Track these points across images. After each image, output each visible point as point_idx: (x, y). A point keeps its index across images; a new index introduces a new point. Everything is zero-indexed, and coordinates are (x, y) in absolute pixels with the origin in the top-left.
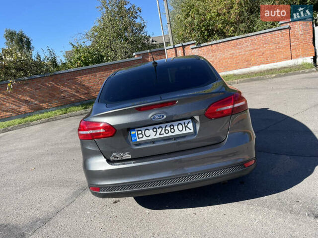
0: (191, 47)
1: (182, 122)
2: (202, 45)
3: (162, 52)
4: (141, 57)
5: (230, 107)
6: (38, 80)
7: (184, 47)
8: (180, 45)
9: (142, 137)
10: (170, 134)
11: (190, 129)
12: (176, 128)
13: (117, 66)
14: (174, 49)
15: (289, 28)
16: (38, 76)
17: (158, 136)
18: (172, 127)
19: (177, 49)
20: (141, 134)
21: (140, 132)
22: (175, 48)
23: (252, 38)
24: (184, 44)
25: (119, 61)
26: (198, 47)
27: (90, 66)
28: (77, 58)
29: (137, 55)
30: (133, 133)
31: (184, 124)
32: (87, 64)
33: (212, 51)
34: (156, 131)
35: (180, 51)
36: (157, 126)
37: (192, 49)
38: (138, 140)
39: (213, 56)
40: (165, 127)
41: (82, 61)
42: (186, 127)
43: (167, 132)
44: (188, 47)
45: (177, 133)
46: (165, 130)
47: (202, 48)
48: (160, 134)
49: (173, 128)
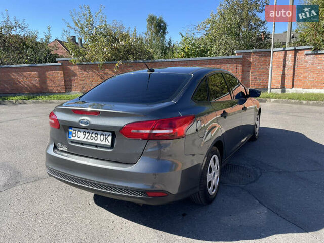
0: (306, 52)
1: (104, 133)
2: (319, 52)
3: (268, 53)
4: (241, 56)
5: (148, 131)
6: (141, 64)
7: (296, 51)
8: (292, 48)
9: (75, 137)
10: (93, 141)
11: (109, 142)
12: (99, 136)
13: (213, 62)
14: (283, 52)
16: (141, 61)
17: (85, 140)
18: (96, 135)
19: (288, 52)
20: (75, 133)
21: (74, 132)
22: (285, 51)
24: (297, 48)
25: (219, 57)
26: (315, 54)
27: (192, 58)
28: (181, 49)
29: (238, 53)
30: (70, 130)
31: (106, 135)
32: (189, 56)
34: (85, 135)
35: (290, 55)
36: (86, 131)
37: (307, 54)
38: (72, 138)
40: (92, 134)
41: (185, 52)
42: (106, 138)
43: (92, 138)
44: (302, 51)
45: (98, 142)
46: (91, 136)
47: (320, 56)
48: (87, 138)
49: (97, 137)
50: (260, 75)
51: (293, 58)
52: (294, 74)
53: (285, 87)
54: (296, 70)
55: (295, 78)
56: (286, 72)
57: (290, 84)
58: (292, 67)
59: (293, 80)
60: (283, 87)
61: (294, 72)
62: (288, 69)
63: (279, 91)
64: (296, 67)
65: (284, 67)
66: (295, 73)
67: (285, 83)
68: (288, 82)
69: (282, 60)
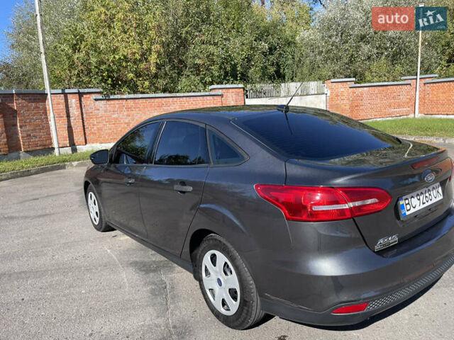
0: (94, 96)
2: (112, 97)
3: (39, 97)
7: (81, 95)
8: (75, 91)
9: (410, 209)
10: (430, 203)
11: (440, 195)
14: (63, 95)
15: (222, 96)
17: (422, 206)
19: (69, 96)
20: (408, 204)
22: (66, 95)
23: (181, 99)
24: (81, 91)
26: (106, 99)
33: (128, 109)
34: (419, 200)
35: (74, 100)
36: (419, 192)
37: (96, 100)
38: (408, 213)
39: (128, 115)
40: (426, 193)
44: (88, 96)
46: (426, 197)
47: (112, 102)
48: (423, 203)
50: (35, 129)
51: (79, 105)
52: (84, 126)
53: (76, 144)
54: (85, 120)
55: (87, 131)
56: (72, 124)
57: (82, 139)
58: (80, 117)
59: (85, 134)
60: (72, 144)
61: (83, 123)
62: (75, 119)
63: (69, 150)
64: (84, 115)
65: (68, 116)
66: (85, 124)
67: (75, 138)
68: (78, 137)
69: (63, 106)
